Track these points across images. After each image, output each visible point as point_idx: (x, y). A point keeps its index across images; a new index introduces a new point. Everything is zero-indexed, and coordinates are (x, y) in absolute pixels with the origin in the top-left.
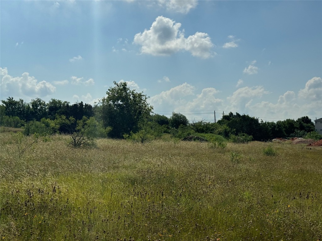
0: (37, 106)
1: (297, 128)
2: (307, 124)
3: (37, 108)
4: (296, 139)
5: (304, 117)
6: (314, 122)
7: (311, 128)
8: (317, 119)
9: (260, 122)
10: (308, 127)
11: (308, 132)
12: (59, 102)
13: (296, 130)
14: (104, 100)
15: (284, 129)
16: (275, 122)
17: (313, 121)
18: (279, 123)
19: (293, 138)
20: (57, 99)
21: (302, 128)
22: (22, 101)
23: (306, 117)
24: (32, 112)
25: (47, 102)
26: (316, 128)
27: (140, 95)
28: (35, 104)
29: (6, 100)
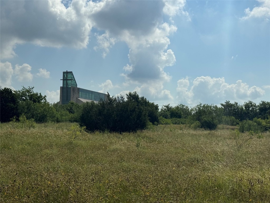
0: (249, 108)
3: (249, 110)
12: (268, 103)
20: (266, 101)
22: (237, 104)
24: (245, 113)
25: (257, 104)
28: (247, 106)
29: (224, 104)
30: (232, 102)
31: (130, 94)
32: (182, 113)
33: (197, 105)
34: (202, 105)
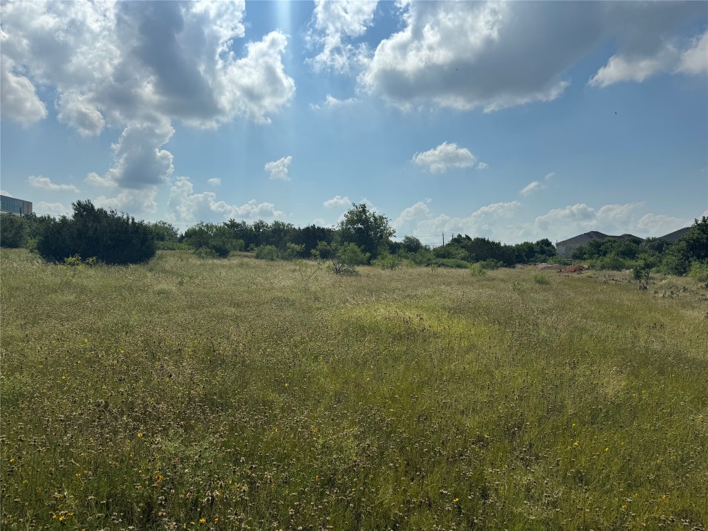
0: (260, 229)
1: (538, 253)
2: (548, 247)
3: (259, 231)
4: (539, 264)
5: (544, 240)
6: (555, 246)
7: (552, 251)
8: (558, 242)
9: (502, 245)
10: (549, 251)
11: (550, 257)
12: (283, 224)
14: (342, 223)
15: (524, 253)
16: (514, 245)
17: (554, 244)
18: (517, 245)
19: (535, 262)
20: (280, 220)
21: (543, 252)
22: (244, 223)
23: (546, 239)
24: (255, 235)
25: (270, 224)
26: (557, 251)
27: (381, 218)
28: (258, 226)
29: (228, 223)
30: (238, 221)
31: (79, 203)
32: (166, 234)
33: (196, 223)
34: (204, 224)
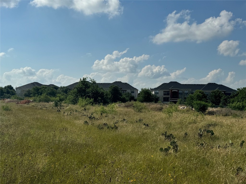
1: (5, 93)
2: (11, 90)
4: (6, 99)
5: (9, 86)
6: (15, 89)
7: (13, 92)
8: (17, 87)
11: (12, 95)
13: (4, 94)
19: (4, 99)
21: (8, 92)
23: (10, 85)
26: (16, 92)
